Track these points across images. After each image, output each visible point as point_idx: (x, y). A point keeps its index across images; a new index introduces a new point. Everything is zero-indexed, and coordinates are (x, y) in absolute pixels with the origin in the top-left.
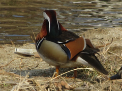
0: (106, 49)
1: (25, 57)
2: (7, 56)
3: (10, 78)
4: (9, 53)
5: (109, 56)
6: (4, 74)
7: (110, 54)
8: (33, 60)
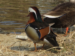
0: (71, 35)
1: (22, 41)
2: (11, 40)
3: (13, 54)
4: (13, 38)
5: (73, 39)
6: (10, 51)
7: (74, 38)
8: (27, 42)
